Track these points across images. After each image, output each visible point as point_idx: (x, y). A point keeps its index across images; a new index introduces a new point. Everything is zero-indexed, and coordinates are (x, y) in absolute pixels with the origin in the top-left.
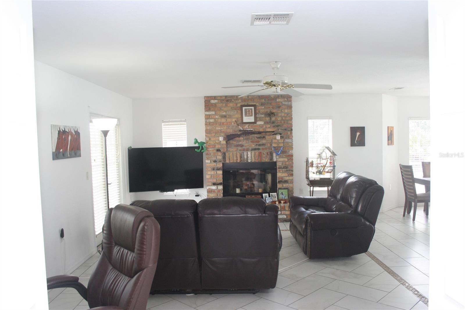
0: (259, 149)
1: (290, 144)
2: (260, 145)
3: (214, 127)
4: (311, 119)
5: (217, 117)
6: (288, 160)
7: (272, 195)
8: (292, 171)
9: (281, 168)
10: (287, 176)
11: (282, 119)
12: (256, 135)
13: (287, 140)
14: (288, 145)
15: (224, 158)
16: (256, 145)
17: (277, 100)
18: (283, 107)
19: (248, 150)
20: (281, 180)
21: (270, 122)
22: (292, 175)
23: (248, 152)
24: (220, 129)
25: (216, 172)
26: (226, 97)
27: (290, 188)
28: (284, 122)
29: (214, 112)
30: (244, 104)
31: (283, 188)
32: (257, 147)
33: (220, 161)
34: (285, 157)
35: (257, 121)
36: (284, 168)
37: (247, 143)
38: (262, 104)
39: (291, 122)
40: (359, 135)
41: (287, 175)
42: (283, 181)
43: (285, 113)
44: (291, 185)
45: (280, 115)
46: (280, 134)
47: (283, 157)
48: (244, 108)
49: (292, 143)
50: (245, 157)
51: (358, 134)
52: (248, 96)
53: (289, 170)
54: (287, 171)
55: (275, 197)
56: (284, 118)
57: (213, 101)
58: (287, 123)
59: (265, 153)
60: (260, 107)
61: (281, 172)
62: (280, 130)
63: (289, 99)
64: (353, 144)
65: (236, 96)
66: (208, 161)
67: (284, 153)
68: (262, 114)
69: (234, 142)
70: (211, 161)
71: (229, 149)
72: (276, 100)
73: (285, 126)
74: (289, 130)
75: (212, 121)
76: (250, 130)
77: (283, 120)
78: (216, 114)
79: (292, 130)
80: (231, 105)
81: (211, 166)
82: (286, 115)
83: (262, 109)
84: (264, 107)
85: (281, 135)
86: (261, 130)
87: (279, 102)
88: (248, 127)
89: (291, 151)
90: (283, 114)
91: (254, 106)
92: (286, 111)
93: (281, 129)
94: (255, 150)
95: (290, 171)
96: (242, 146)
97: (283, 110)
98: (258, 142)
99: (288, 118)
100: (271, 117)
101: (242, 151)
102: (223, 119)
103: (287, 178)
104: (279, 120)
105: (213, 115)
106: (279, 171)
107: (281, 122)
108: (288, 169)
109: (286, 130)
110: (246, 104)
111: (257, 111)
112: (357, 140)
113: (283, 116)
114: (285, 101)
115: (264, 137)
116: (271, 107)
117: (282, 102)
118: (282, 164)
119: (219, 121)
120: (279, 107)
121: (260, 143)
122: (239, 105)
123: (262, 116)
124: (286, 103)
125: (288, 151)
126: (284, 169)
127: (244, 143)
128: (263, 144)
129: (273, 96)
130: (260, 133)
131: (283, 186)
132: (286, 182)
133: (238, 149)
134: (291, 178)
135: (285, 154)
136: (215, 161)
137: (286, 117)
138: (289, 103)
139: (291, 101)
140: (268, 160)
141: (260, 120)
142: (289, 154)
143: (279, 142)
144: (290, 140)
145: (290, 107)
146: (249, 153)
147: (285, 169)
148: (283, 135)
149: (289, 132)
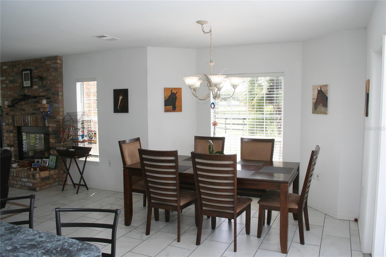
0: (35, 114)
2: (36, 110)
3: (6, 92)
4: (78, 81)
5: (7, 82)
6: (56, 126)
7: (44, 160)
9: (52, 134)
10: (56, 143)
11: (51, 83)
12: (33, 100)
13: (55, 105)
14: (56, 110)
15: (13, 121)
16: (34, 109)
17: (47, 63)
18: (51, 69)
19: (28, 114)
20: (52, 146)
21: (42, 86)
23: (29, 116)
24: (9, 93)
25: (9, 135)
26: (12, 62)
28: (52, 86)
29: (5, 77)
30: (24, 68)
32: (34, 112)
33: (11, 125)
34: (54, 122)
35: (34, 85)
37: (27, 107)
38: (36, 68)
40: (122, 100)
45: (49, 78)
46: (47, 99)
47: (52, 123)
48: (24, 72)
49: (59, 108)
50: (27, 121)
51: (121, 98)
52: (26, 60)
53: (57, 137)
55: (46, 163)
57: (4, 66)
58: (55, 87)
59: (40, 118)
60: (35, 71)
61: (53, 138)
62: (49, 94)
63: (55, 61)
64: (116, 110)
65: (18, 61)
66: (4, 124)
67: (52, 118)
68: (36, 78)
69: (19, 107)
70: (5, 124)
71: (16, 113)
73: (53, 90)
74: (56, 94)
75: (4, 86)
76: (28, 94)
78: (6, 80)
80: (16, 70)
81: (6, 128)
82: (53, 78)
83: (36, 73)
84: (37, 71)
86: (36, 94)
87: (48, 65)
88: (27, 92)
89: (58, 116)
91: (31, 70)
92: (54, 74)
94: (32, 114)
96: (24, 110)
97: (51, 73)
98: (35, 107)
99: (55, 82)
100: (43, 81)
101: (25, 116)
102: (11, 84)
104: (49, 84)
105: (5, 80)
106: (51, 137)
107: (50, 86)
109: (53, 94)
110: (25, 69)
111: (33, 75)
112: (120, 105)
113: (52, 79)
114: (53, 63)
115: (38, 102)
116: (42, 70)
117: (50, 64)
118: (53, 130)
119: (9, 86)
120: (48, 70)
121: (36, 108)
122: (20, 70)
123: (37, 80)
124: (54, 66)
125: (56, 116)
126: (54, 135)
127: (25, 107)
128: (38, 109)
129: (44, 58)
130: (35, 97)
131: (54, 153)
133: (21, 113)
135: (54, 120)
136: (8, 124)
138: (56, 65)
139: (57, 63)
140: (42, 125)
141: (36, 85)
142: (57, 120)
143: (45, 106)
144: (57, 104)
145: (56, 69)
146: (29, 118)
148: (52, 99)
149: (56, 97)
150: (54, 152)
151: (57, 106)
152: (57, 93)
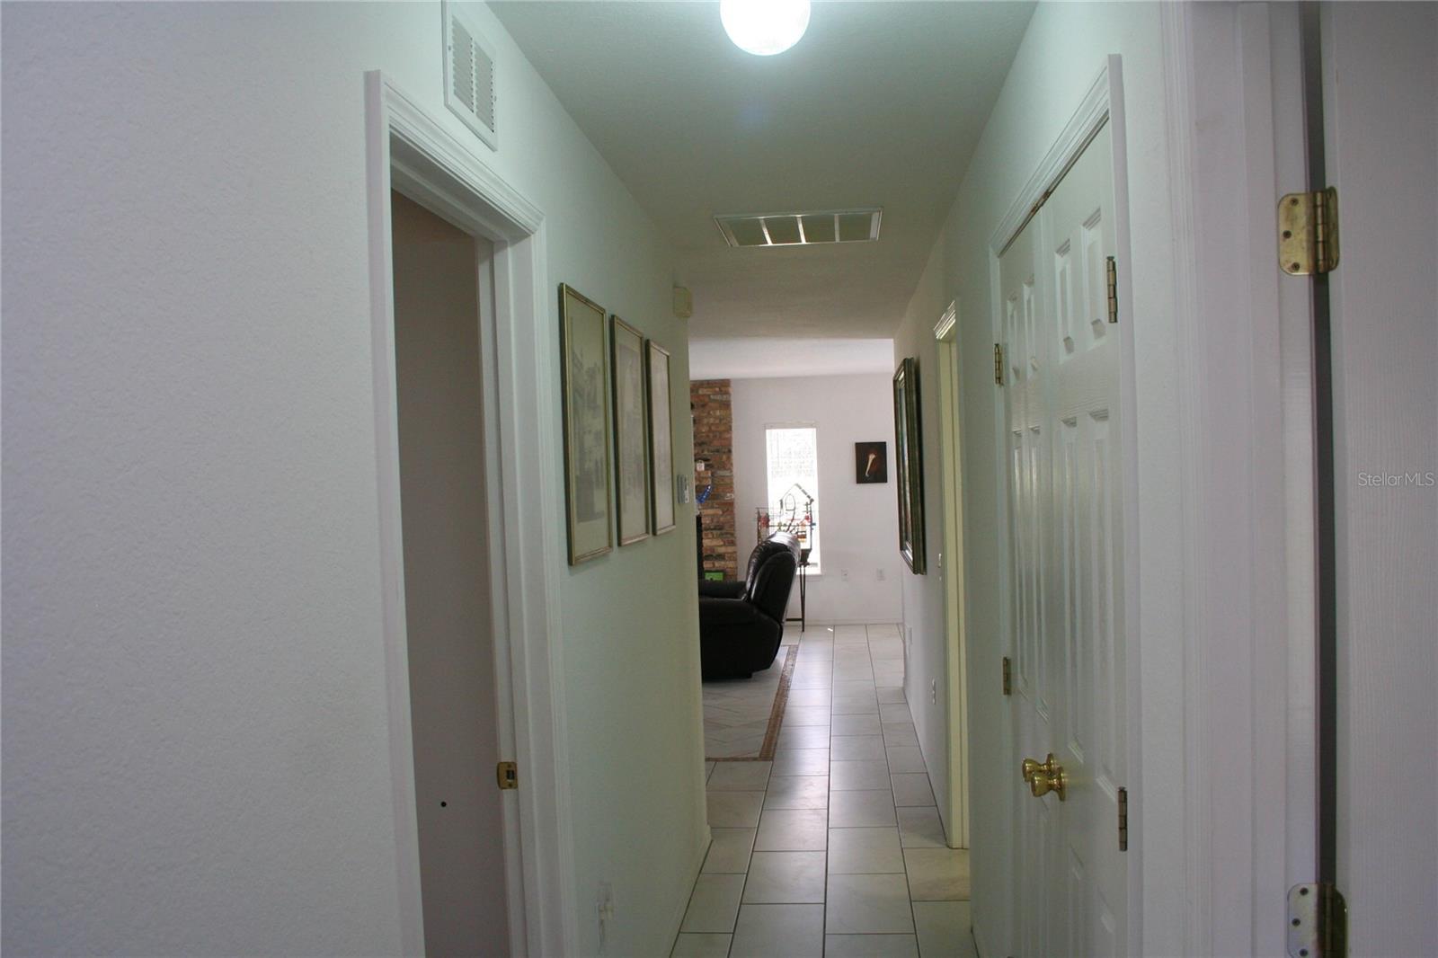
1: (727, 481)
4: (771, 427)
6: (723, 512)
8: (732, 535)
9: (710, 529)
10: (722, 546)
11: (710, 431)
13: (721, 473)
14: (723, 483)
17: (700, 392)
18: (711, 404)
20: (709, 553)
22: (733, 543)
27: (728, 570)
28: (715, 436)
31: (714, 569)
34: (717, 506)
36: (714, 529)
39: (727, 436)
40: (873, 460)
41: (722, 543)
42: (714, 555)
43: (716, 418)
44: (730, 564)
45: (705, 421)
46: (706, 460)
47: (712, 507)
49: (731, 477)
51: (872, 457)
53: (727, 533)
54: (722, 534)
56: (713, 428)
58: (720, 437)
61: (710, 536)
62: (706, 453)
63: (723, 389)
64: (861, 478)
67: (714, 499)
72: (697, 392)
73: (716, 443)
74: (725, 452)
77: (713, 432)
79: (730, 451)
82: (717, 421)
85: (707, 463)
87: (703, 395)
89: (728, 494)
90: (712, 420)
92: (718, 413)
93: (708, 451)
95: (729, 536)
97: (711, 412)
99: (722, 428)
103: (722, 550)
104: (704, 432)
106: (706, 535)
107: (708, 436)
108: (723, 531)
109: (718, 451)
113: (712, 424)
114: (716, 393)
117: (710, 394)
118: (712, 520)
120: (704, 406)
124: (719, 397)
125: (722, 494)
126: (714, 532)
131: (714, 567)
132: (721, 557)
134: (730, 549)
135: (718, 501)
137: (717, 425)
138: (725, 396)
139: (727, 393)
142: (726, 501)
143: (702, 475)
144: (726, 471)
145: (726, 405)
147: (719, 532)
148: (711, 462)
149: (724, 457)
150: (714, 564)
151: (728, 474)
152: (726, 450)
